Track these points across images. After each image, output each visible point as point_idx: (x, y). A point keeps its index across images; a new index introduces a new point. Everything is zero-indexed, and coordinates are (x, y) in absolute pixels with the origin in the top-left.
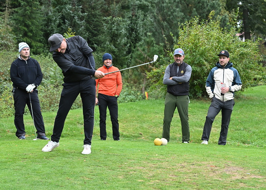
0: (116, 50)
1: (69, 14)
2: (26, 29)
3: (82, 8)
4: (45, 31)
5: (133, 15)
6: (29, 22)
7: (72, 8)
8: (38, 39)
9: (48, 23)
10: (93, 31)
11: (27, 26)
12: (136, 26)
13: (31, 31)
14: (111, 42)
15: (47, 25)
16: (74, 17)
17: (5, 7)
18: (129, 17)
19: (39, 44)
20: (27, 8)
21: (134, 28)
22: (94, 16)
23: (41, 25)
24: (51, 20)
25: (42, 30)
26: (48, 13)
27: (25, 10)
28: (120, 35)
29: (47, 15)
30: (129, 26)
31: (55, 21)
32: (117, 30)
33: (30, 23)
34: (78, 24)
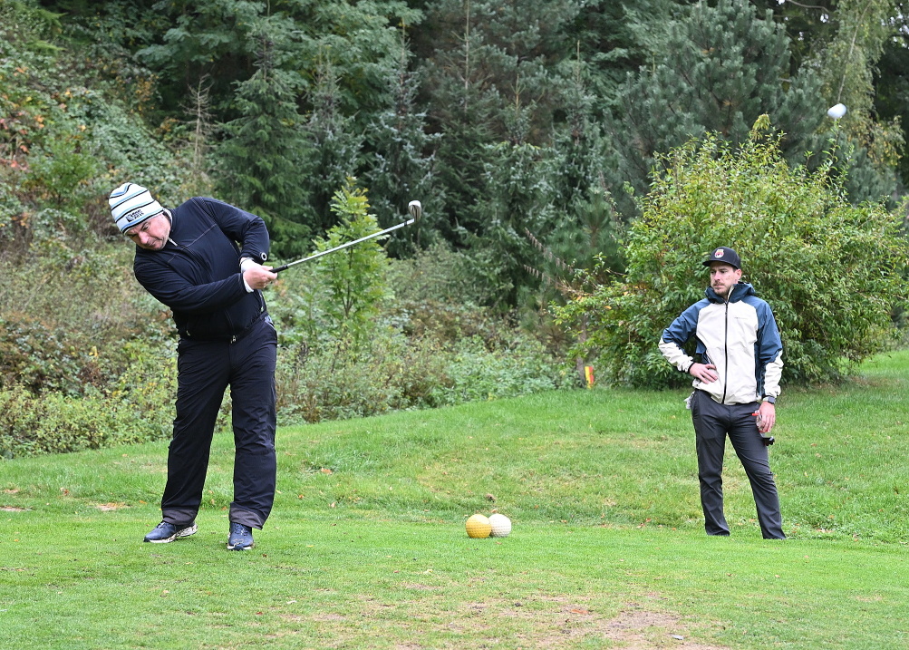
0: (521, 242)
1: (388, 136)
2: (257, 183)
3: (426, 119)
4: (317, 188)
5: (574, 138)
6: (265, 163)
7: (396, 119)
8: (296, 211)
9: (326, 164)
10: (467, 187)
11: (260, 173)
12: (585, 169)
13: (273, 189)
14: (506, 217)
15: (322, 171)
16: (401, 144)
17: (195, 117)
18: (565, 144)
19: (297, 228)
20: (261, 120)
21: (579, 176)
22: (471, 142)
23: (304, 171)
24: (334, 157)
25: (306, 184)
26: (325, 135)
27: (256, 127)
28: (534, 196)
29: (321, 141)
30: (562, 169)
31: (346, 158)
32: (525, 182)
33: (269, 166)
34: (415, 166)
